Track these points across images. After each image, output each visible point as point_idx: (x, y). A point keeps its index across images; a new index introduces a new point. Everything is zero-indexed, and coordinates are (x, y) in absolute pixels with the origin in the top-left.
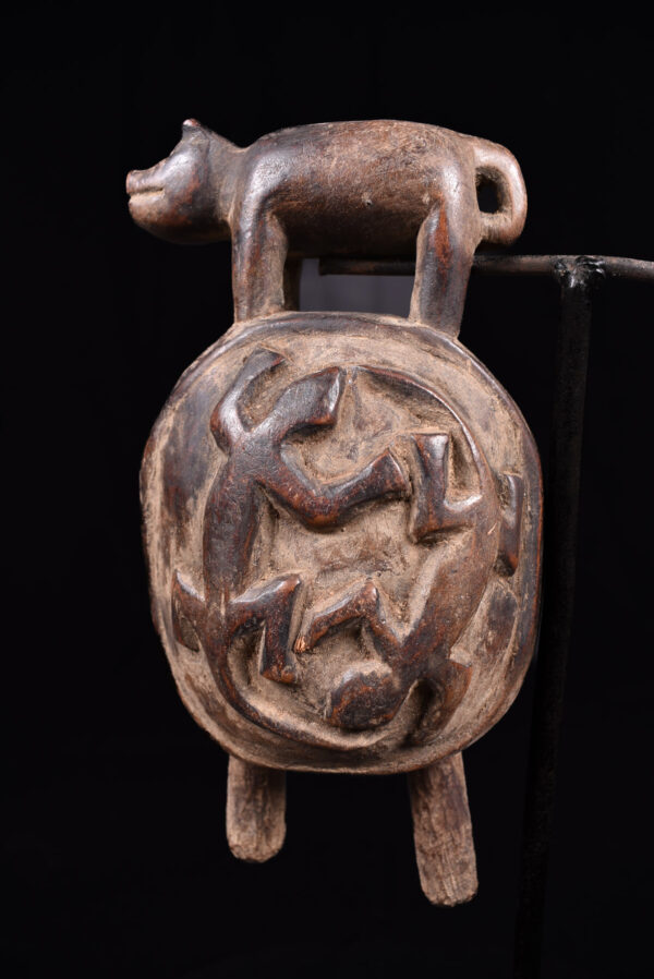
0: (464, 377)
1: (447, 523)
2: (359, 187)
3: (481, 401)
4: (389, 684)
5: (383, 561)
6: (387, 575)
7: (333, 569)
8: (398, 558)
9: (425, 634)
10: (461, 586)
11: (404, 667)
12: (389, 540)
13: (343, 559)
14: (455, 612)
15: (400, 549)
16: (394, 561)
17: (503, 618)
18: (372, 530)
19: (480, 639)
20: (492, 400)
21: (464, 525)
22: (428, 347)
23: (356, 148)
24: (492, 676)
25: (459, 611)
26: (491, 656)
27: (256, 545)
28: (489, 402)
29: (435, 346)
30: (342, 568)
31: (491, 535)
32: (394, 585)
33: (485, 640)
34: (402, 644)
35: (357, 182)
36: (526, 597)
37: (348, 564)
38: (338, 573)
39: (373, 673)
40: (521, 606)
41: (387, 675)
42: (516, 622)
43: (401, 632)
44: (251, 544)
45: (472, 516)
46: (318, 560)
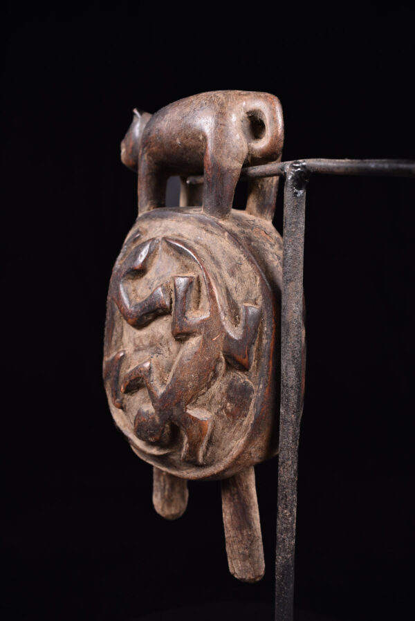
0: (222, 243)
1: (185, 330)
2: (174, 135)
3: (231, 258)
4: (153, 419)
5: (159, 349)
6: (160, 357)
7: (139, 350)
8: (166, 347)
9: (170, 394)
10: (192, 369)
11: (160, 410)
12: (163, 337)
13: (143, 345)
14: (188, 384)
15: (168, 342)
16: (164, 349)
17: (240, 396)
18: (155, 330)
19: (220, 406)
20: (240, 258)
21: (196, 332)
22: (202, 225)
23: (176, 113)
24: (234, 432)
25: (191, 384)
26: (231, 420)
27: (115, 333)
28: (236, 259)
29: (206, 225)
30: (142, 350)
31: (216, 341)
32: (164, 363)
33: (224, 408)
34: (159, 398)
35: (174, 133)
36: (261, 386)
37: (145, 348)
38: (141, 352)
39: (148, 411)
40: (258, 392)
41: (153, 413)
42: (253, 401)
43: (160, 390)
44: (112, 332)
45: (201, 327)
46: (135, 344)
